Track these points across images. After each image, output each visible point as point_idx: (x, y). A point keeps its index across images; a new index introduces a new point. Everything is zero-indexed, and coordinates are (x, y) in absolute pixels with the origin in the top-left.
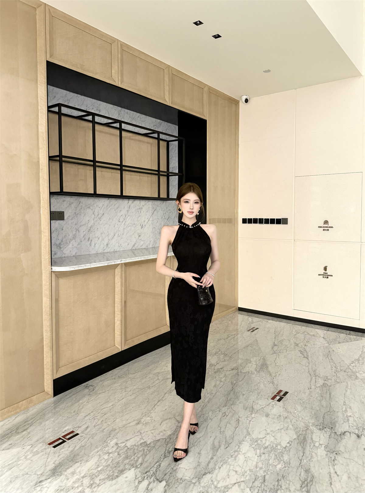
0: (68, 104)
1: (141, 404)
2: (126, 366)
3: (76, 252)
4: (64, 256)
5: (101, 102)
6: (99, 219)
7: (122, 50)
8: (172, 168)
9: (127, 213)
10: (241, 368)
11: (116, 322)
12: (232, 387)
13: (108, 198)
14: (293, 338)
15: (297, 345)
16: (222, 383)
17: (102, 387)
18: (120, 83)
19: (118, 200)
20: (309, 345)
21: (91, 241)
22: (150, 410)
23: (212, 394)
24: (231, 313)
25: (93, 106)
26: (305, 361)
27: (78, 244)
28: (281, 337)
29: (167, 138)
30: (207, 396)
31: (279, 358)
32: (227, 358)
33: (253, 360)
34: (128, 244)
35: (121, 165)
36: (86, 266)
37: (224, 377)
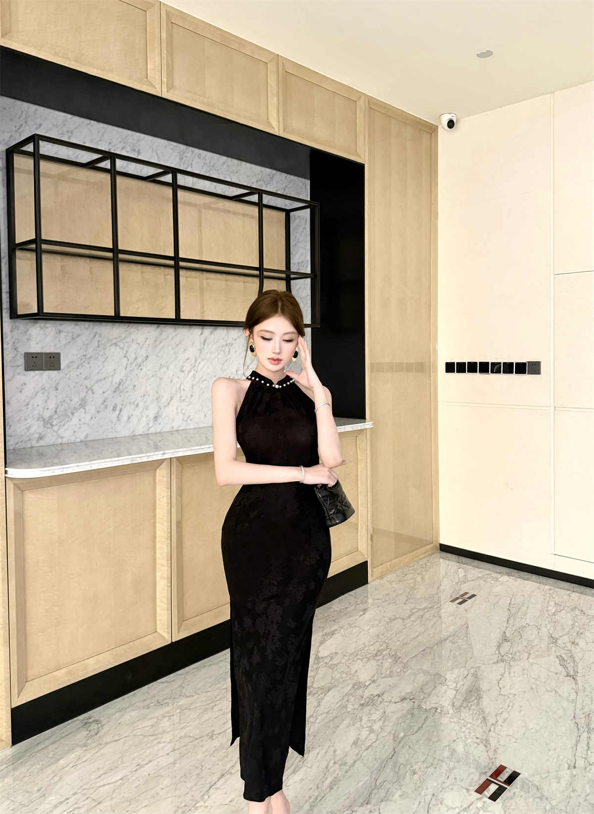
0: (69, 139)
1: (182, 779)
2: (181, 674)
3: (88, 434)
4: (59, 441)
5: (142, 136)
6: (137, 367)
7: (170, 24)
8: (296, 265)
9: (198, 354)
10: (422, 697)
11: (157, 582)
12: (394, 749)
13: (156, 326)
14: (547, 623)
15: (554, 641)
16: (373, 737)
17: (116, 728)
18: (165, 89)
19: (179, 328)
20: (582, 643)
21: (121, 410)
22: (197, 800)
23: (345, 764)
24: (424, 556)
25: (125, 143)
26: (567, 687)
27: (92, 418)
28: (522, 618)
29: (286, 205)
30: (331, 770)
31: (509, 673)
32: (397, 669)
33: (450, 676)
34: (205, 416)
35: (176, 258)
36: (80, 467)
37: (380, 719)
